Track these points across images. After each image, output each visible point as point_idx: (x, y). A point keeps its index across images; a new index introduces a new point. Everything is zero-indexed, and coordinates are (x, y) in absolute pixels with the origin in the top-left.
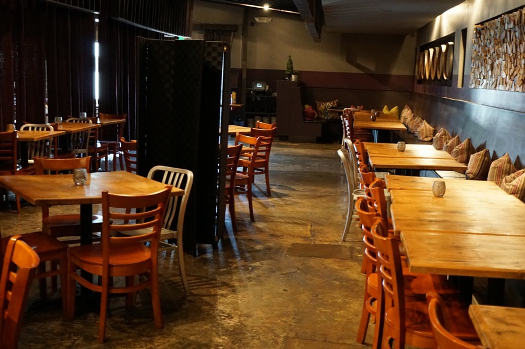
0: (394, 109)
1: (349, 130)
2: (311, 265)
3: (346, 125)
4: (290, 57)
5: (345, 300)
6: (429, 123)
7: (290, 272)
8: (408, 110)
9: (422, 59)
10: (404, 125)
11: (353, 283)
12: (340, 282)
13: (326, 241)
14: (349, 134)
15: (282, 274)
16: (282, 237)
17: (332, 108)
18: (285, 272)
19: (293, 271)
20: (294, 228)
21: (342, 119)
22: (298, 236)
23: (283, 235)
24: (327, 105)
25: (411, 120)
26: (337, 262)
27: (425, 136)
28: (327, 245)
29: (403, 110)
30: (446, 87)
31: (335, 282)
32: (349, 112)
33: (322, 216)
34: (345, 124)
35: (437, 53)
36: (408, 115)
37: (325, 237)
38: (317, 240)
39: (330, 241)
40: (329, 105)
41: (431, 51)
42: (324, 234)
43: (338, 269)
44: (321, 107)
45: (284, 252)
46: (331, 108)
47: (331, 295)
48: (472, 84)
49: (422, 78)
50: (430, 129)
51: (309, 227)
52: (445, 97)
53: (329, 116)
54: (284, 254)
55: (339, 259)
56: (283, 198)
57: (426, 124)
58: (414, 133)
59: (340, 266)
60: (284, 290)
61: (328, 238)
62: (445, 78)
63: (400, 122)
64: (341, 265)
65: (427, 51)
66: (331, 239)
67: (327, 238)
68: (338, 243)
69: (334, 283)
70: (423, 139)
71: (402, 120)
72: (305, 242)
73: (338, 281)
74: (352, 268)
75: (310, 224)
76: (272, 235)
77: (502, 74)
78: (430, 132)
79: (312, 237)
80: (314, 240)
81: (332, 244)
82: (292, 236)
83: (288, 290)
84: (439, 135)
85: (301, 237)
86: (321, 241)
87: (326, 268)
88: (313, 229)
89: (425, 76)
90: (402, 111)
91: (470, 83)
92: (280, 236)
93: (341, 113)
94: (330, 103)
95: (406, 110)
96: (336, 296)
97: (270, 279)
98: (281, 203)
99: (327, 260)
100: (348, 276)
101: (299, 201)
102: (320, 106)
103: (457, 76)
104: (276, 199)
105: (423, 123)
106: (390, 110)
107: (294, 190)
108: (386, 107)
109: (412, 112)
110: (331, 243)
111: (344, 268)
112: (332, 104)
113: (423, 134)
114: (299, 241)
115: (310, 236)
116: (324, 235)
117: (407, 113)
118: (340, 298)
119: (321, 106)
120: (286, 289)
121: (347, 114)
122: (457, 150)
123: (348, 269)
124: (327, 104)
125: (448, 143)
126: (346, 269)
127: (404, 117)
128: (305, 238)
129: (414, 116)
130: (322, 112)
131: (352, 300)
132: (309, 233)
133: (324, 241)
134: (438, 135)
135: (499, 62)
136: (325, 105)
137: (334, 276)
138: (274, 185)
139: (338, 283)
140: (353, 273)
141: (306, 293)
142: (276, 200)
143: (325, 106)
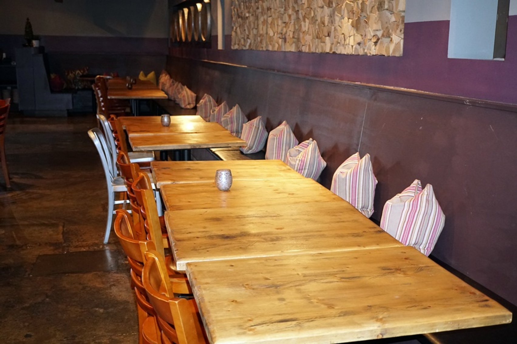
0: (151, 75)
1: (102, 101)
2: (64, 287)
3: (100, 96)
4: (28, 19)
5: (113, 337)
6: (190, 88)
7: (35, 304)
8: (166, 75)
9: (176, 20)
10: (164, 92)
11: (122, 307)
12: (105, 309)
13: (83, 246)
14: (103, 106)
15: (23, 309)
16: (24, 248)
17: (83, 76)
18: (27, 305)
19: (40, 300)
20: (41, 233)
21: (94, 88)
22: (46, 244)
23: (26, 245)
24: (76, 74)
25: (171, 86)
26: (99, 276)
27: (187, 103)
28: (85, 251)
29: (161, 76)
30: (205, 49)
31: (97, 309)
32: (102, 80)
33: (76, 210)
34: (98, 94)
35: (192, 13)
36: (166, 80)
37: (82, 240)
38: (71, 245)
39: (89, 246)
40: (78, 73)
41: (186, 11)
42: (81, 236)
43: (101, 288)
44: (70, 76)
45: (26, 271)
46: (81, 77)
47: (93, 332)
48: (235, 44)
49: (178, 39)
50: (192, 96)
51: (61, 228)
52: (205, 59)
53: (80, 85)
54: (27, 274)
55: (102, 272)
56: (27, 190)
57: (188, 90)
58: (175, 101)
59: (103, 283)
60: (27, 336)
61: (86, 241)
62: (204, 40)
63: (158, 89)
64: (104, 280)
65: (181, 11)
66: (90, 242)
67: (83, 241)
68: (99, 247)
69: (96, 311)
70: (185, 106)
71: (160, 87)
72: (57, 252)
73: (101, 308)
74: (119, 282)
75: (62, 224)
76: (12, 247)
77: (269, 32)
78: (192, 98)
79: (65, 242)
80: (67, 247)
81: (91, 249)
82: (38, 244)
83: (33, 334)
84: (204, 102)
85: (51, 244)
86: (76, 247)
87: (84, 288)
88: (66, 230)
89: (181, 38)
90: (159, 76)
91: (233, 43)
92: (22, 246)
93: (93, 82)
94: (80, 71)
95: (164, 75)
96: (100, 333)
97: (6, 320)
98: (24, 197)
99: (85, 276)
100: (115, 296)
101: (48, 192)
102: (68, 74)
103: (217, 36)
104: (18, 192)
105: (184, 89)
106: (146, 75)
107: (41, 178)
108: (142, 72)
109: (171, 77)
110: (89, 248)
111: (108, 285)
112: (82, 71)
113: (185, 101)
114: (48, 251)
115: (62, 241)
116: (81, 238)
117: (165, 78)
118: (105, 336)
119: (70, 74)
120: (29, 333)
121: (99, 82)
122: (225, 118)
123: (114, 285)
124: (77, 72)
125: (215, 110)
126: (111, 286)
127: (163, 83)
128: (56, 245)
129: (173, 82)
130: (72, 81)
131: (122, 337)
132: (61, 236)
133: (80, 247)
134: (202, 102)
135: (264, 19)
136: (74, 73)
137: (95, 301)
138: (16, 174)
139: (101, 311)
140: (121, 291)
141: (57, 336)
142: (18, 194)
143: (75, 75)
